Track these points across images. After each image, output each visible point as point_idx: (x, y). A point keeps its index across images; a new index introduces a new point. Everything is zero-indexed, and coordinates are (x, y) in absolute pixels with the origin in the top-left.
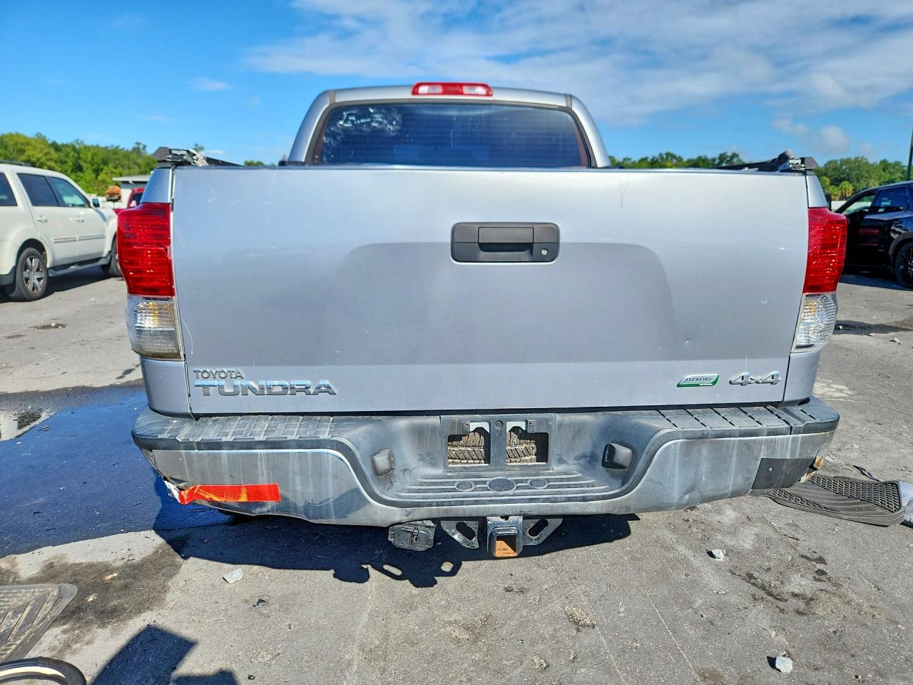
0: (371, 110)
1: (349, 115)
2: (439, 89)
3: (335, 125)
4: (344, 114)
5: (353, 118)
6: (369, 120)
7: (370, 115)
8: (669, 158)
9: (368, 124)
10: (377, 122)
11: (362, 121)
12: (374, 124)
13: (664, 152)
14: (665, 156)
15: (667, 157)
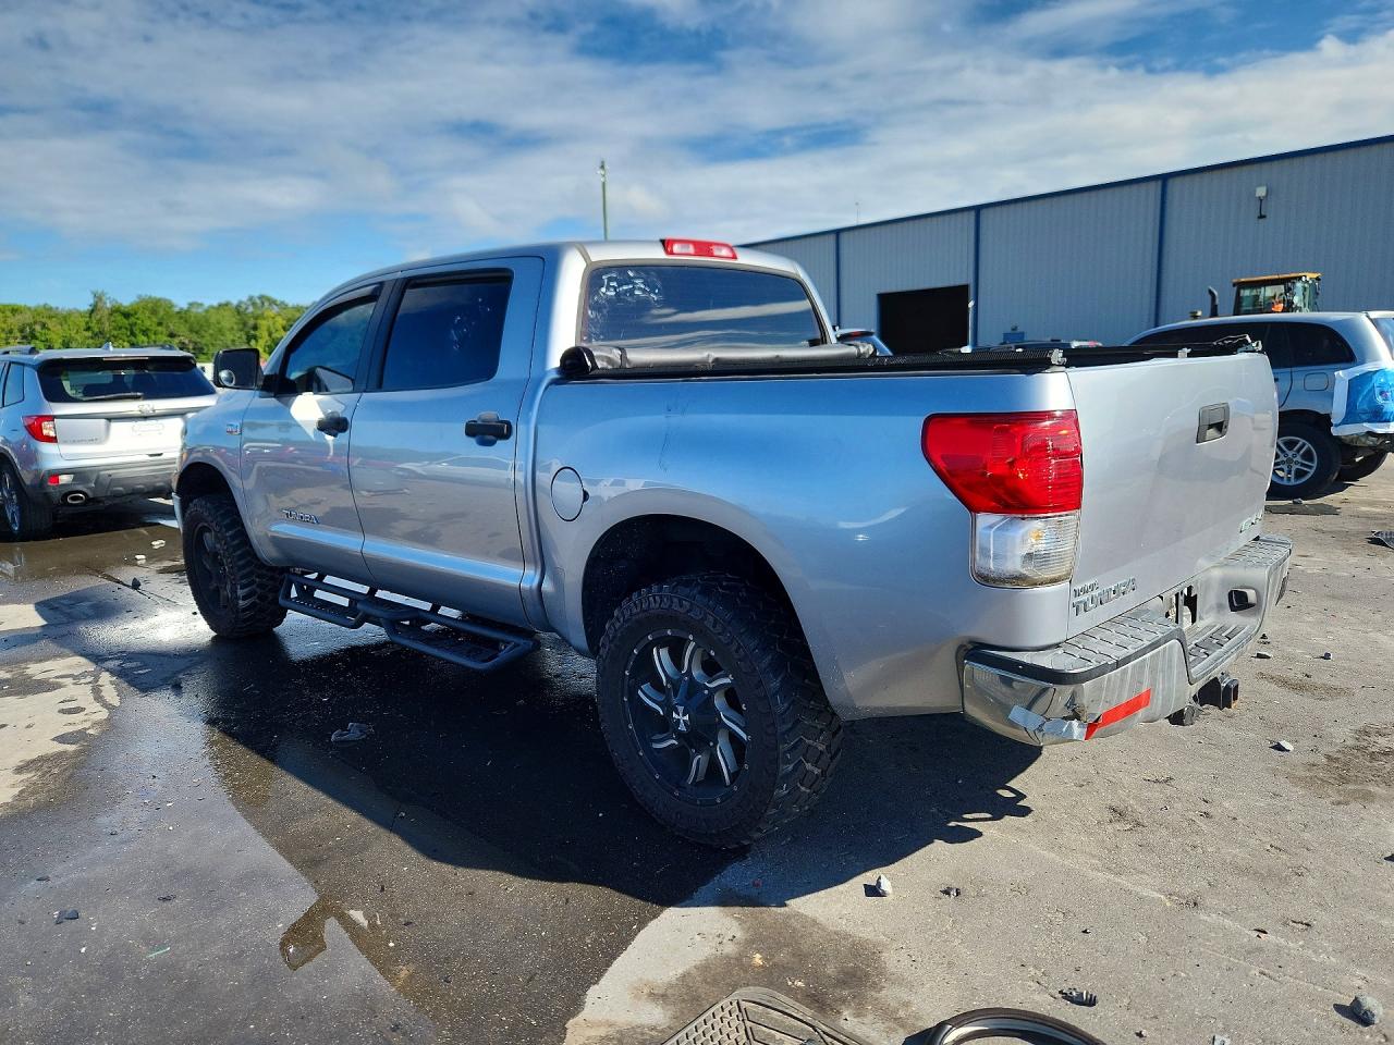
0: (631, 274)
1: (610, 279)
2: (691, 249)
3: (597, 293)
4: (604, 277)
5: (615, 284)
6: (631, 286)
7: (630, 281)
8: (266, 304)
9: (631, 291)
10: (640, 289)
11: (625, 288)
12: (637, 292)
13: (256, 294)
14: (258, 301)
15: (263, 303)
